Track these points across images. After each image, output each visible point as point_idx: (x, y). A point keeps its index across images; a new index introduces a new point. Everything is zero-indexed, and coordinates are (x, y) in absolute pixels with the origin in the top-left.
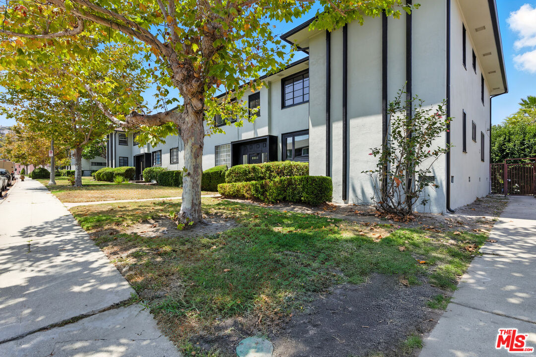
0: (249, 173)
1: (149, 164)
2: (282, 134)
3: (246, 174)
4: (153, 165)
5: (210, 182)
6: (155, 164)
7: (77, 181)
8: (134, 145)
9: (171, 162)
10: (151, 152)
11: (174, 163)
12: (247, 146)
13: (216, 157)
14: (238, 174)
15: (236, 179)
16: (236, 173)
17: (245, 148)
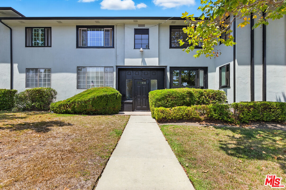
0: (186, 97)
2: (170, 67)
12: (131, 71)
13: (78, 78)
14: (175, 98)
15: (173, 103)
16: (173, 97)
17: (130, 73)
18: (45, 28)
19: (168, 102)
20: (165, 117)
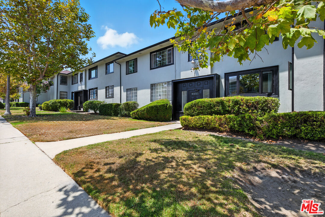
0: (214, 106)
1: (86, 98)
2: (225, 74)
3: (211, 108)
4: (89, 99)
5: (157, 113)
6: (91, 98)
7: (31, 112)
8: (72, 84)
9: (106, 97)
10: (88, 89)
11: (109, 98)
12: (186, 83)
13: (152, 93)
14: (201, 107)
15: (198, 112)
16: (199, 107)
17: (184, 85)
18: (134, 59)
19: (194, 111)
20: (187, 124)
